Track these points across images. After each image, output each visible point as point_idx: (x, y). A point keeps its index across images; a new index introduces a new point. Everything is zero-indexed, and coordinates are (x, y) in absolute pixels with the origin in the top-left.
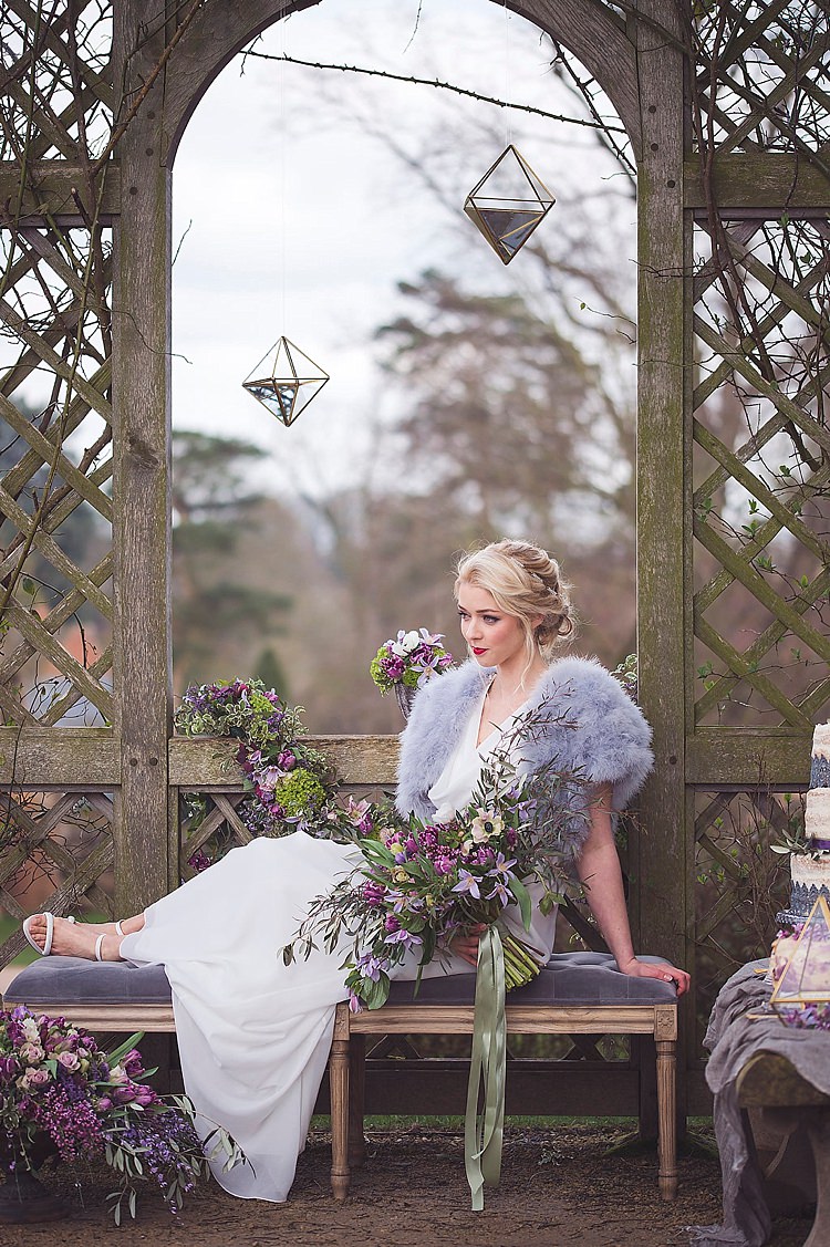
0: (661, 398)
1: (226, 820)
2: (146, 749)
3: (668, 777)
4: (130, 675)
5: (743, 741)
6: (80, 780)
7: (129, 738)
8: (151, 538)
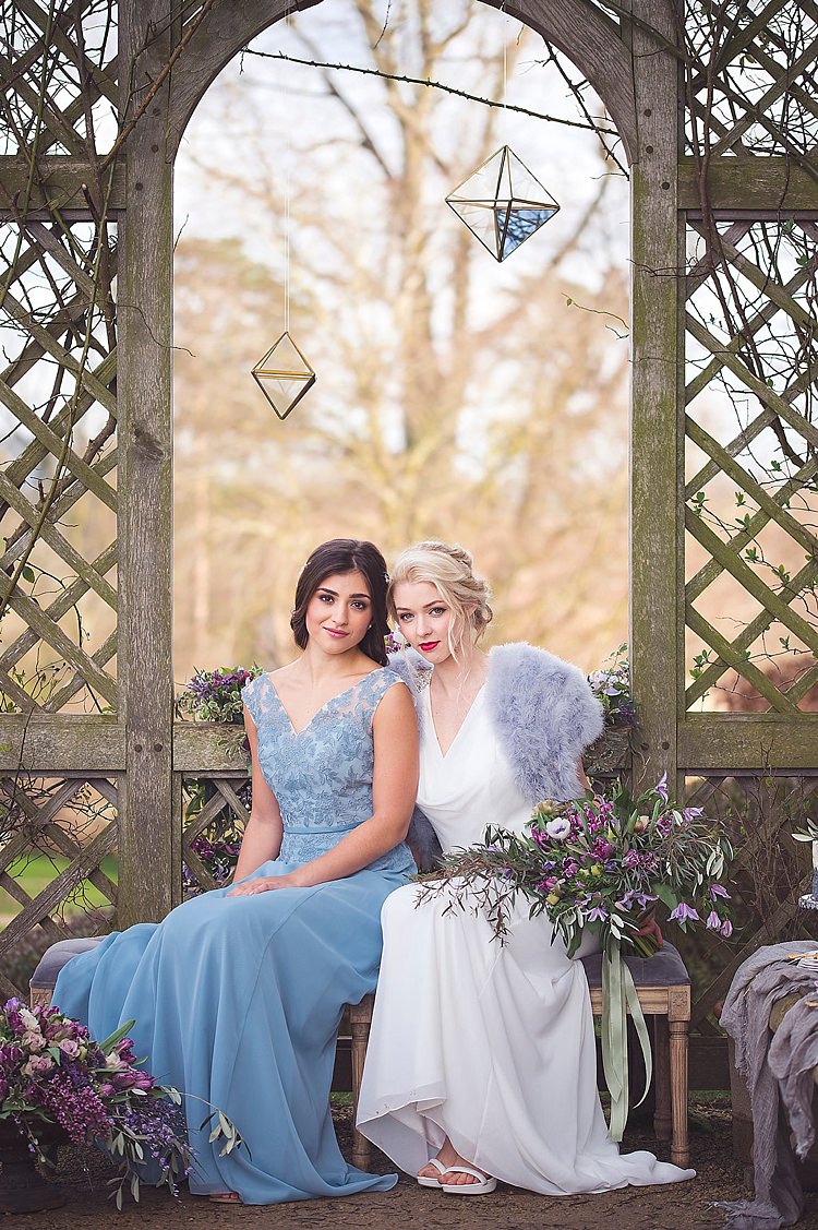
0: (655, 394)
1: (228, 803)
2: (151, 735)
3: (661, 763)
4: (135, 664)
5: (733, 727)
6: (85, 766)
7: (133, 724)
8: (156, 528)
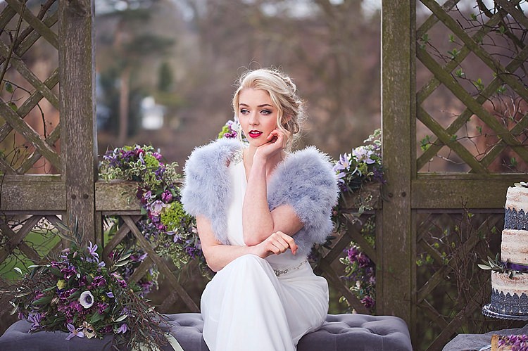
1: (131, 231)
2: (81, 189)
3: (400, 205)
4: (71, 144)
5: (446, 183)
6: (41, 207)
7: (70, 182)
8: (83, 59)
